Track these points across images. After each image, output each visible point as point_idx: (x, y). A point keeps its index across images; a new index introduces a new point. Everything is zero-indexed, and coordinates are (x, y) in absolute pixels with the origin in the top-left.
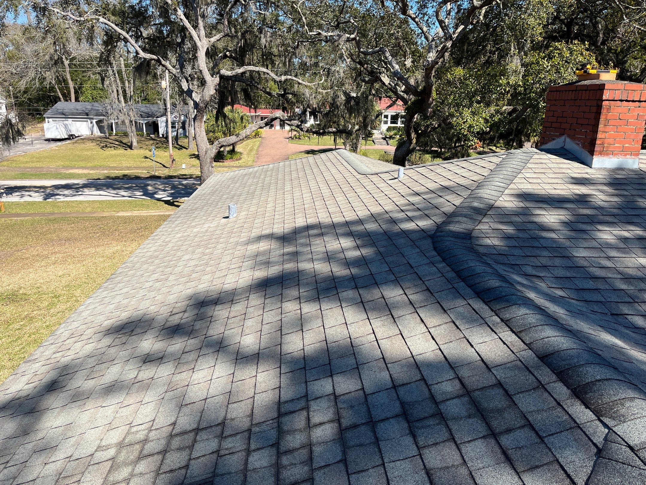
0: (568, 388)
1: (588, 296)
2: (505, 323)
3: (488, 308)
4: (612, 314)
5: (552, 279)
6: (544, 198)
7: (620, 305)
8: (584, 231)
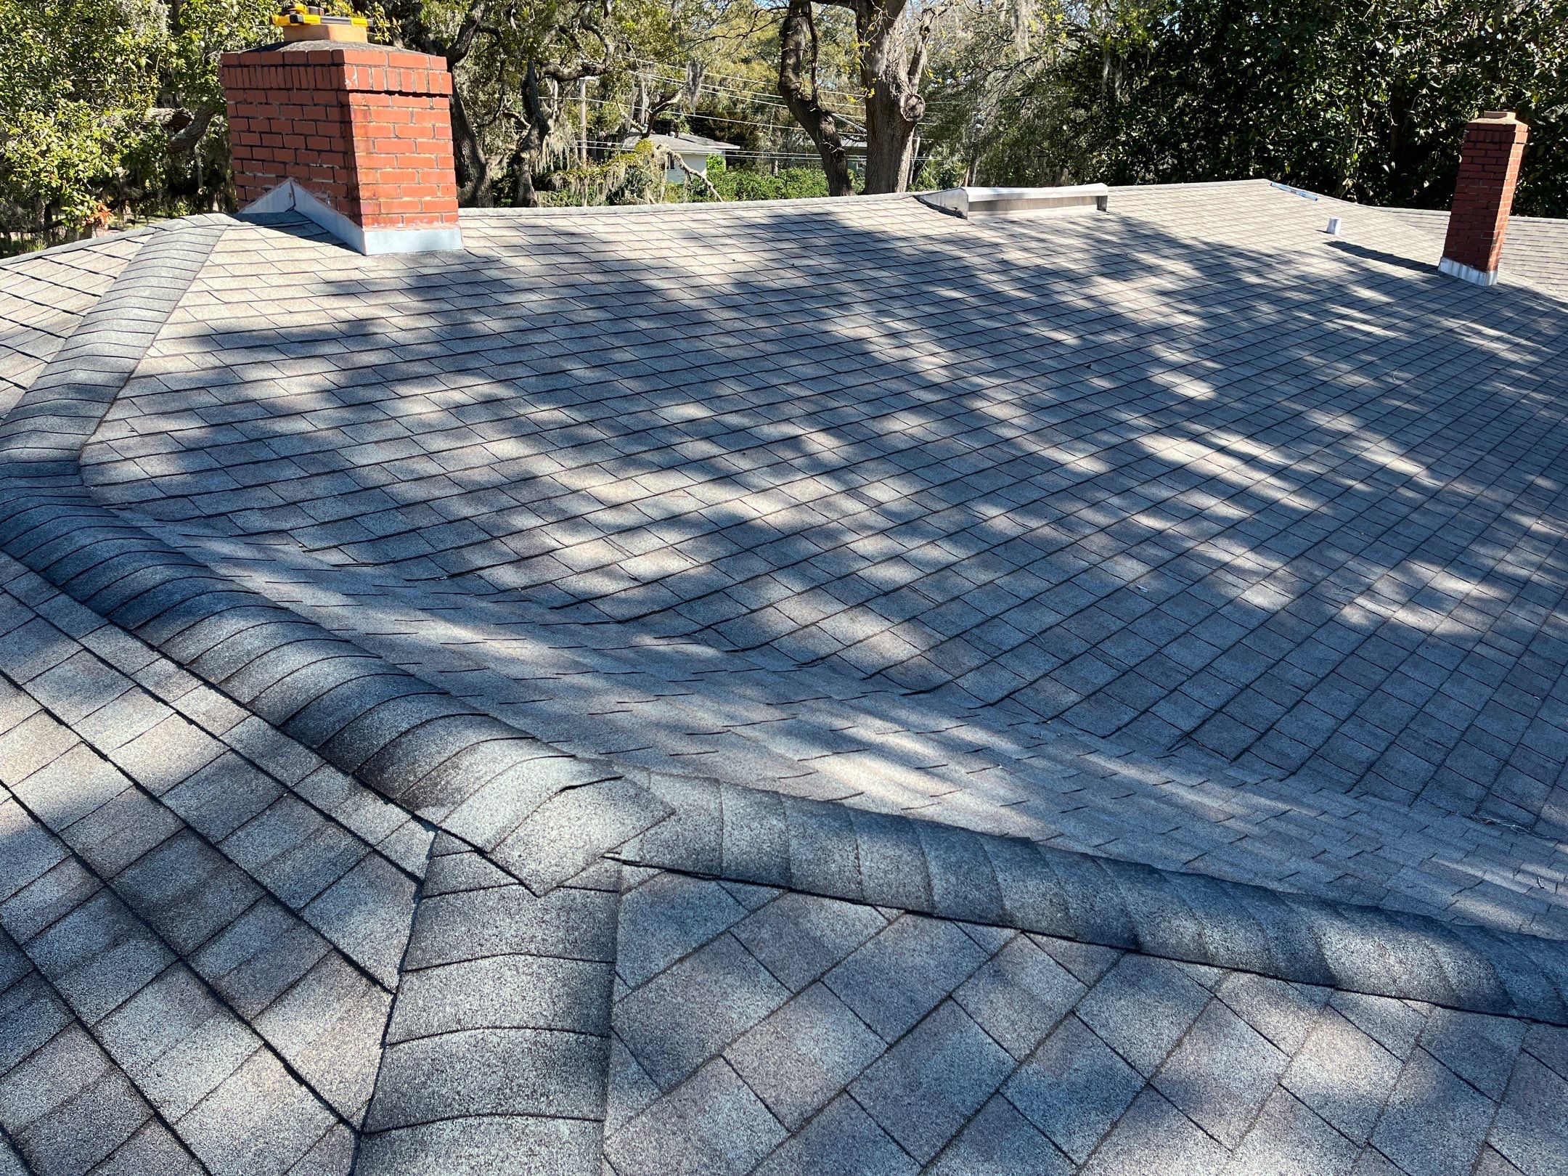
0: (346, 774)
1: (396, 550)
2: (188, 670)
3: (139, 644)
4: (452, 576)
5: (312, 530)
6: (267, 338)
7: (464, 551)
8: (370, 404)
